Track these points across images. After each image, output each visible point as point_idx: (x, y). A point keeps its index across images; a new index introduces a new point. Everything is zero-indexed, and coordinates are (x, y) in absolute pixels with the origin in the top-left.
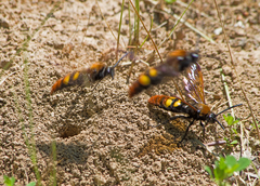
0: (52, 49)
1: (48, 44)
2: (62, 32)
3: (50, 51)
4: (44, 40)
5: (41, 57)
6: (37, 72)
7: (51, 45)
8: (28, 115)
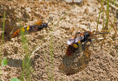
0: (64, 30)
1: (62, 27)
2: (69, 22)
3: (63, 31)
4: (60, 25)
5: (58, 34)
6: (56, 41)
7: (63, 28)
8: (51, 63)
